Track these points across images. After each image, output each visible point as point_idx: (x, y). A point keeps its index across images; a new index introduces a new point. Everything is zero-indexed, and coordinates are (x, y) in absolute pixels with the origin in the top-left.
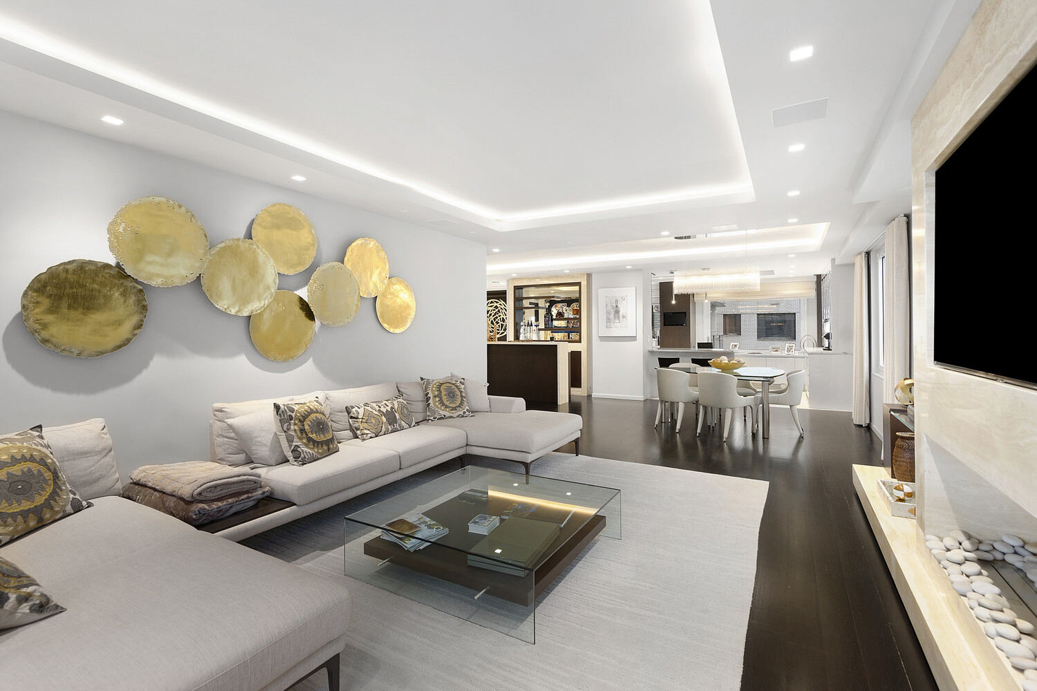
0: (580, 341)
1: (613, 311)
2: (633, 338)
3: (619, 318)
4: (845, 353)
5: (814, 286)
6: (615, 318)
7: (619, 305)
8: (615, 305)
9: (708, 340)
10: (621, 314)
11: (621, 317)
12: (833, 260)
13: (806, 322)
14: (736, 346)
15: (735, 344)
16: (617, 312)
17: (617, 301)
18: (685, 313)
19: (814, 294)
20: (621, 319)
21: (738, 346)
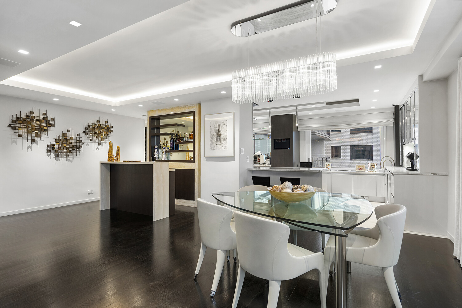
0: (193, 161)
1: (215, 134)
2: (232, 158)
3: (220, 140)
4: (434, 174)
5: (392, 116)
6: (217, 140)
7: (221, 129)
8: (217, 129)
9: (309, 160)
10: (222, 136)
11: (222, 140)
12: (421, 76)
13: (385, 146)
14: (329, 165)
15: (329, 163)
16: (219, 135)
17: (219, 125)
18: (289, 139)
19: (391, 122)
20: (222, 141)
21: (331, 165)
